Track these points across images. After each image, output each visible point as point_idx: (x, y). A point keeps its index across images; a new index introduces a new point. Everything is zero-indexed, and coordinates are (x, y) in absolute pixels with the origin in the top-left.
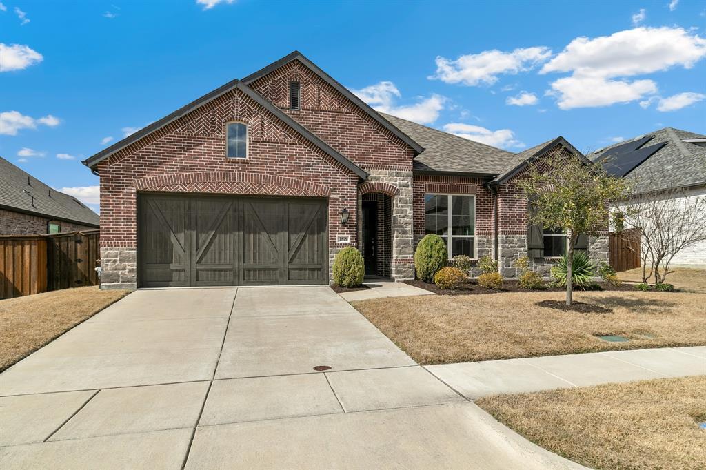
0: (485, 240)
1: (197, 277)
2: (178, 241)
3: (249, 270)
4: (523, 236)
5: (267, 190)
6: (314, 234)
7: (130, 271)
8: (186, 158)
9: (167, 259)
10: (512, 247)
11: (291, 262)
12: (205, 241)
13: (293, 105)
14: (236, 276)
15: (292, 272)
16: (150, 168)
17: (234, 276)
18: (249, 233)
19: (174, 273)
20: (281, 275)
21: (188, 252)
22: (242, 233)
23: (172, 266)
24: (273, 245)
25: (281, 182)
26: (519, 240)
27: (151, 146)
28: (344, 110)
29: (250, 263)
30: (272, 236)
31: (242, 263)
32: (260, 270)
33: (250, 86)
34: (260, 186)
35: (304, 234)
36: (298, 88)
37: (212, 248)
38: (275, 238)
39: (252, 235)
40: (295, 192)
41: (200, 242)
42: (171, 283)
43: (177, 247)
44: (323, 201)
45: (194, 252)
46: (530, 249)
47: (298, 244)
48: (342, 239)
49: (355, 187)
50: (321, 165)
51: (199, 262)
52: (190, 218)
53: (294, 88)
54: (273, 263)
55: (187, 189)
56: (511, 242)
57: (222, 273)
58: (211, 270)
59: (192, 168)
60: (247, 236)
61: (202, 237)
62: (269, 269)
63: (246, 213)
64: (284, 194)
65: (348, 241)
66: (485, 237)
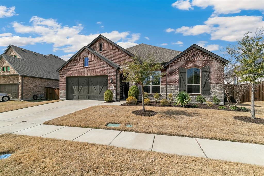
0: (164, 87)
1: (78, 97)
2: (75, 88)
3: (90, 96)
4: (177, 85)
5: (92, 74)
6: (105, 86)
7: (65, 96)
8: (75, 68)
9: (72, 93)
10: (172, 89)
11: (99, 94)
12: (80, 88)
13: (100, 50)
14: (87, 98)
15: (100, 97)
16: (68, 71)
17: (86, 98)
18: (90, 86)
19: (74, 96)
20: (97, 98)
21: (77, 91)
22: (88, 86)
23: (74, 95)
24: (95, 89)
25: (96, 72)
26: (175, 87)
27: (69, 66)
28: (114, 49)
29: (90, 95)
30: (95, 87)
31: (88, 94)
32: (92, 96)
33: (89, 47)
34: (91, 73)
35: (103, 86)
36: (102, 45)
37: (82, 90)
38: (96, 87)
39: (90, 87)
40: (99, 74)
41: (79, 89)
42: (73, 99)
43: (75, 90)
44: (106, 76)
45: (78, 91)
46: (179, 90)
47: (101, 89)
48: (112, 87)
49: (115, 71)
50: (106, 66)
51: (79, 94)
52: (77, 82)
53: (101, 45)
54: (95, 94)
55: (75, 76)
56: (172, 87)
57: (84, 97)
58: (81, 96)
59: (76, 70)
60: (89, 87)
61: (80, 87)
62: (94, 96)
63: (89, 81)
64: (96, 75)
65: (113, 88)
66: (164, 86)
